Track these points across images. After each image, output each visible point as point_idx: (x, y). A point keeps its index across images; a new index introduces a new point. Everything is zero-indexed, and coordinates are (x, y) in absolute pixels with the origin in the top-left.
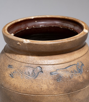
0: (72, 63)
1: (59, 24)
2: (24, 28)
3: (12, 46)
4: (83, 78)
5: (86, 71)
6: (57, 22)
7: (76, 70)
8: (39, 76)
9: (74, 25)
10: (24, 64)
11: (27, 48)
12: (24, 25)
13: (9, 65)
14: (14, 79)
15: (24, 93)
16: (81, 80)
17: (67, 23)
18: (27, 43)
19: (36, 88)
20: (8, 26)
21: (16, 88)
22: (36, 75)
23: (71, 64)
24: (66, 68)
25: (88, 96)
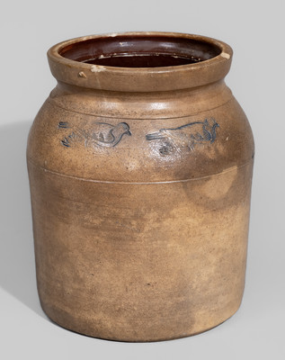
0: (193, 119)
1: (172, 49)
2: (94, 56)
3: (67, 81)
4: (217, 151)
5: (223, 137)
6: (167, 45)
7: (201, 134)
8: (122, 142)
9: (204, 52)
10: (91, 119)
11: (98, 82)
12: (95, 50)
13: (61, 123)
14: (70, 149)
15: (90, 178)
16: (211, 155)
17: (188, 47)
18: (99, 71)
19: (115, 167)
20: (60, 46)
21: (73, 169)
22: (117, 139)
23: (192, 121)
24: (179, 128)
25: (227, 193)
